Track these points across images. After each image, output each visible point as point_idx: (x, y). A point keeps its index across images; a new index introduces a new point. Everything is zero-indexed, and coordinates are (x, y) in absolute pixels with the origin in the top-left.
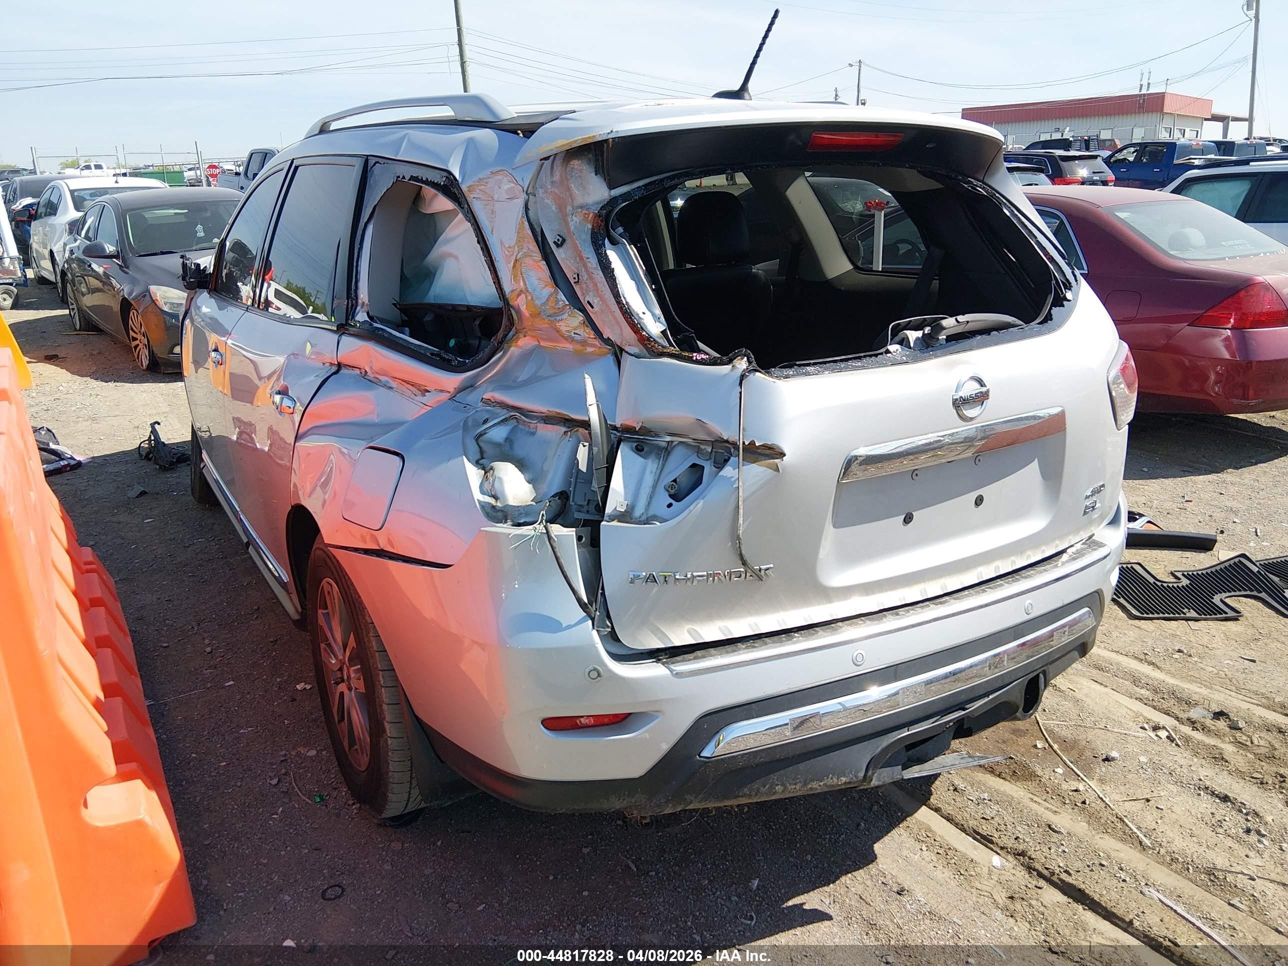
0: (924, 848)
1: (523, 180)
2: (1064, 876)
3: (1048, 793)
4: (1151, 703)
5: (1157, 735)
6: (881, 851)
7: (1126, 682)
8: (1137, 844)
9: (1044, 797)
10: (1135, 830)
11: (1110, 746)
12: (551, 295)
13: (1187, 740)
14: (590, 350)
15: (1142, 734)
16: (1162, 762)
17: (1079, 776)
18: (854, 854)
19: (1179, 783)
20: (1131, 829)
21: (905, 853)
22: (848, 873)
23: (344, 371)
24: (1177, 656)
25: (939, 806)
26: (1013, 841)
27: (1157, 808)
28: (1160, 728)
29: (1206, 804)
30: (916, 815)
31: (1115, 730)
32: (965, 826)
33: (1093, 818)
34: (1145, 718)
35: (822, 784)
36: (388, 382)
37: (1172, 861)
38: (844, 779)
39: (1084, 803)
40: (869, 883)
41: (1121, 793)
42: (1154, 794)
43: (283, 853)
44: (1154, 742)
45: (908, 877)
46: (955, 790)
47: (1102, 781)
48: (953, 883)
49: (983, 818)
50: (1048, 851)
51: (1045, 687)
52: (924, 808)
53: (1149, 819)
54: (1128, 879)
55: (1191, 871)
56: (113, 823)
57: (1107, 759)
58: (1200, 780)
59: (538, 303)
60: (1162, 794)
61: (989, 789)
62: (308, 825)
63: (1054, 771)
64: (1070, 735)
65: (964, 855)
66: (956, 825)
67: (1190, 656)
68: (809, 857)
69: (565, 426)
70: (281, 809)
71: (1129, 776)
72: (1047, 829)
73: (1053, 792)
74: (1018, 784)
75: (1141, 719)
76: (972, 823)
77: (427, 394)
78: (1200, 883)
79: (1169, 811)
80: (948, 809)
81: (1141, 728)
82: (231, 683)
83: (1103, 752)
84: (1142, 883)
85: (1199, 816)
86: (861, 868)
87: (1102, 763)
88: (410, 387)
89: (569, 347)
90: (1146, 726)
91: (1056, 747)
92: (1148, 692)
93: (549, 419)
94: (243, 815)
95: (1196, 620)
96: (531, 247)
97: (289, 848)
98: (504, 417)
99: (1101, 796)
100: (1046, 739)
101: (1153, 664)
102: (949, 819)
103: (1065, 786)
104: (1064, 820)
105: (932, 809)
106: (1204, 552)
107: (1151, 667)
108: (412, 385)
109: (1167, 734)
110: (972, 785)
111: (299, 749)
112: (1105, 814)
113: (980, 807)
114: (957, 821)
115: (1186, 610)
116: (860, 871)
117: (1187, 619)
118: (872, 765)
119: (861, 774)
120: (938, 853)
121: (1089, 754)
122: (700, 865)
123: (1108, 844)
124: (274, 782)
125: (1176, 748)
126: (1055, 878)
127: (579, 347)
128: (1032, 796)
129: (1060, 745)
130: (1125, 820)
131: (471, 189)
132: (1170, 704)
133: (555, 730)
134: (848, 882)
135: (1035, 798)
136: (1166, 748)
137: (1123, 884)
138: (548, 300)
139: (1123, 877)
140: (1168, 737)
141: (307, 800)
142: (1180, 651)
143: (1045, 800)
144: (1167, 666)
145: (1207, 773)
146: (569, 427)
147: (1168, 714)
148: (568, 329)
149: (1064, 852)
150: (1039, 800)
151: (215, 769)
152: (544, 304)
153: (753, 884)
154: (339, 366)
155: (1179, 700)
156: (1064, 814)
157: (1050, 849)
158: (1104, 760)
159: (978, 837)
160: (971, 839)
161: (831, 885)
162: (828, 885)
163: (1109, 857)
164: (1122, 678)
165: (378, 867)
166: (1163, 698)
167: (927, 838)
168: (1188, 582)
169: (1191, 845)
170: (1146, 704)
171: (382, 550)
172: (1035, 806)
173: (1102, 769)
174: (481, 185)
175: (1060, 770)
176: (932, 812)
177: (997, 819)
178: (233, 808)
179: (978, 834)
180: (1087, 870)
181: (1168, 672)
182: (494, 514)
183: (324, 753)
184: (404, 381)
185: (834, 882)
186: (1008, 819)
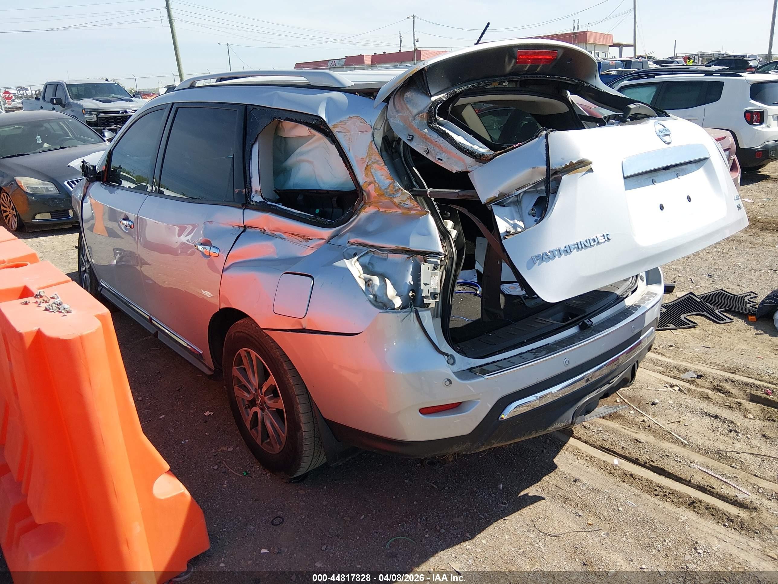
0: (579, 458)
1: (371, 121)
2: (651, 463)
3: (630, 424)
4: (665, 373)
5: (673, 390)
6: (558, 462)
7: (650, 364)
8: (680, 444)
9: (629, 426)
10: (678, 437)
11: (652, 397)
12: (391, 184)
13: (689, 390)
14: (413, 212)
15: (665, 389)
16: (681, 402)
17: (642, 414)
18: (546, 465)
19: (691, 411)
20: (676, 437)
21: (570, 462)
22: (546, 475)
23: (248, 230)
24: (671, 348)
25: (580, 436)
26: (621, 449)
27: (685, 425)
28: (674, 386)
29: (707, 421)
30: (569, 442)
31: (653, 389)
32: (596, 445)
33: (655, 433)
34: (665, 381)
35: (553, 428)
36: (281, 235)
37: (700, 450)
38: (563, 424)
39: (649, 426)
40: (558, 478)
41: (665, 420)
42: (681, 419)
43: (238, 504)
44: (673, 393)
45: (576, 473)
46: (585, 427)
47: (654, 415)
48: (599, 473)
49: (603, 440)
50: (639, 452)
51: (638, 368)
52: (571, 438)
53: (683, 431)
54: (681, 461)
55: (710, 453)
56: (169, 496)
57: (653, 404)
58: (701, 409)
59: (383, 188)
60: (685, 418)
61: (600, 425)
62: (246, 488)
63: (629, 413)
64: (631, 394)
65: (600, 459)
66: (591, 445)
67: (678, 348)
68: (523, 470)
69: (406, 254)
70: (226, 481)
71: (667, 411)
72: (636, 442)
73: (632, 423)
74: (614, 421)
75: (663, 382)
76: (599, 443)
77: (309, 241)
78: (715, 458)
79: (691, 426)
80: (584, 438)
81: (665, 387)
82: (163, 416)
83: (650, 400)
84: (690, 463)
85: (706, 427)
86: (552, 472)
87: (651, 406)
88: (297, 237)
89: (399, 211)
90: (667, 385)
91: (626, 400)
92: (662, 369)
93: (394, 251)
94: (205, 488)
95: (675, 329)
96: (376, 158)
97: (241, 502)
98: (366, 251)
99: (656, 422)
100: (620, 397)
101: (661, 354)
102: (586, 442)
103: (637, 420)
104: (642, 436)
105: (576, 439)
106: (669, 294)
107: (660, 355)
108: (299, 236)
109: (678, 388)
110: (592, 424)
111: (222, 448)
112: (661, 431)
113: (599, 435)
114: (591, 443)
115: (669, 325)
116: (552, 473)
117: (671, 329)
118: (575, 416)
119: (570, 421)
120: (586, 460)
121: (643, 402)
122: (469, 481)
123: (667, 445)
124: (216, 467)
125: (684, 395)
126: (647, 465)
127: (406, 211)
128: (623, 426)
129: (628, 400)
130: (672, 433)
131: (335, 126)
132: (675, 373)
133: (425, 414)
134: (547, 479)
135: (625, 427)
136: (680, 395)
137: (680, 464)
138: (389, 186)
139: (679, 460)
140: (679, 390)
141: (239, 475)
142: (671, 346)
143: (630, 428)
144: (668, 354)
145: (703, 405)
146: (409, 255)
147: (676, 378)
148: (400, 201)
149: (647, 451)
150: (627, 428)
151: (177, 465)
152: (387, 189)
153: (500, 487)
154: (245, 227)
155: (679, 370)
156: (641, 433)
157: (640, 451)
158: (652, 405)
159: (604, 449)
160: (600, 451)
161: (539, 482)
162: (538, 482)
163: (669, 452)
164: (648, 363)
165: (297, 504)
166: (671, 371)
167: (577, 453)
168: (666, 310)
169: (706, 441)
170: (663, 374)
171: (304, 329)
172: (626, 431)
173: (653, 408)
174: (342, 124)
175: (632, 412)
176: (576, 440)
177: (610, 439)
178: (198, 485)
179: (603, 448)
180: (661, 459)
181: (670, 357)
182: (378, 304)
183: (237, 448)
184: (293, 234)
185: (540, 480)
186: (616, 439)
